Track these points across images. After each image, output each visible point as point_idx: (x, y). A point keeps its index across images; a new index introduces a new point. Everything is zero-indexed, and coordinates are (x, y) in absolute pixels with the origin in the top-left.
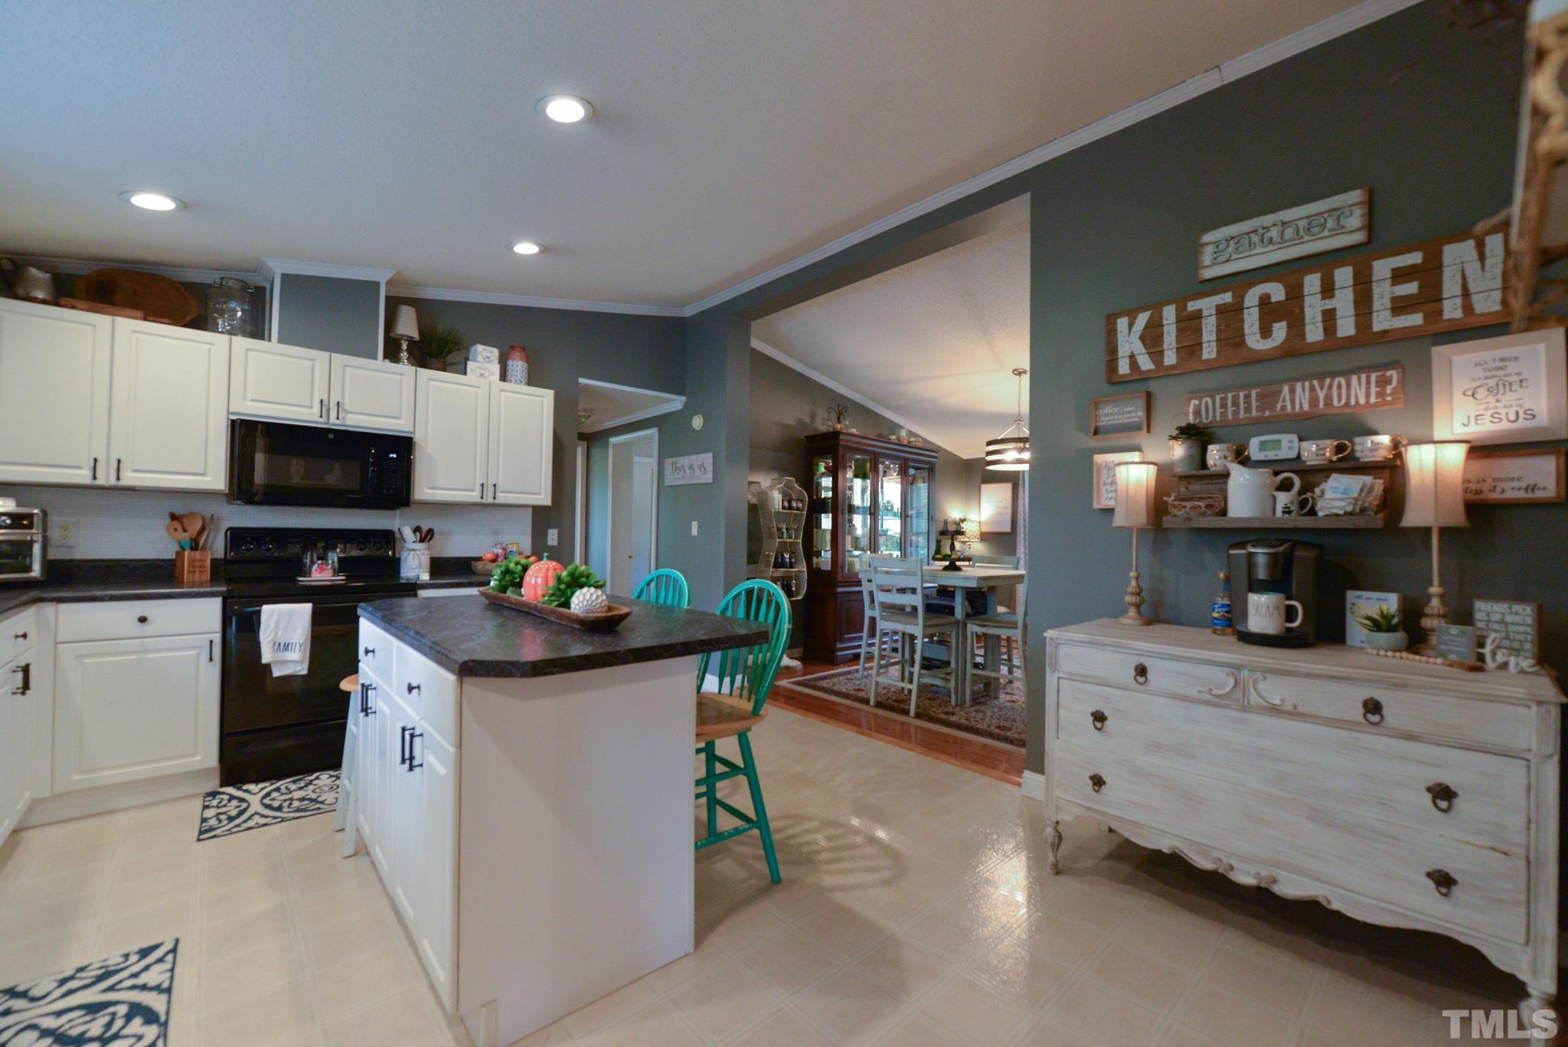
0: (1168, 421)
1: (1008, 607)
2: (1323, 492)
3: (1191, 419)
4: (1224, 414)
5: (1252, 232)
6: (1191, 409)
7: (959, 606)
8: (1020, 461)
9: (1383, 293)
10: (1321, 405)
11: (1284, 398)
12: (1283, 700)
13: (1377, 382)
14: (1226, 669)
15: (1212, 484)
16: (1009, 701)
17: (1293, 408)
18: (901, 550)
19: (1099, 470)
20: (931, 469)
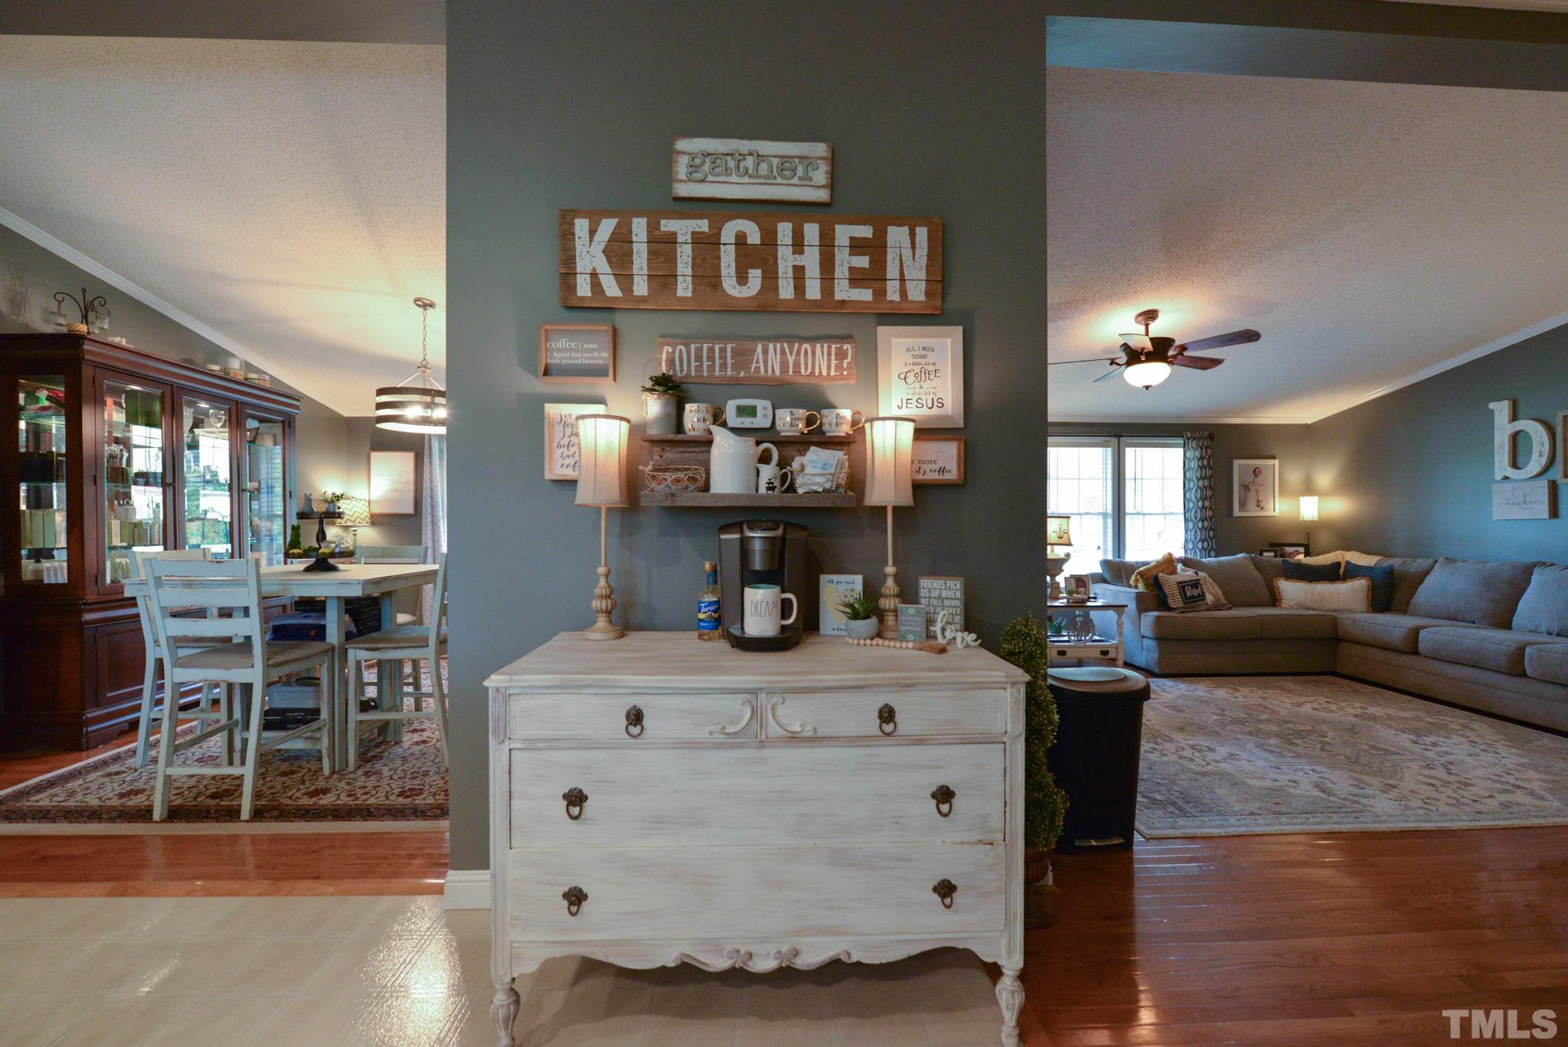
0: (638, 370)
1: (414, 615)
2: (803, 468)
3: (664, 369)
4: (699, 368)
5: (728, 155)
6: (664, 356)
7: (334, 625)
8: (426, 421)
9: (845, 261)
10: (791, 373)
11: (758, 358)
12: (802, 725)
13: (836, 355)
14: (741, 696)
15: (689, 452)
16: (417, 743)
17: (766, 371)
18: (231, 542)
19: (551, 426)
20: (288, 424)
